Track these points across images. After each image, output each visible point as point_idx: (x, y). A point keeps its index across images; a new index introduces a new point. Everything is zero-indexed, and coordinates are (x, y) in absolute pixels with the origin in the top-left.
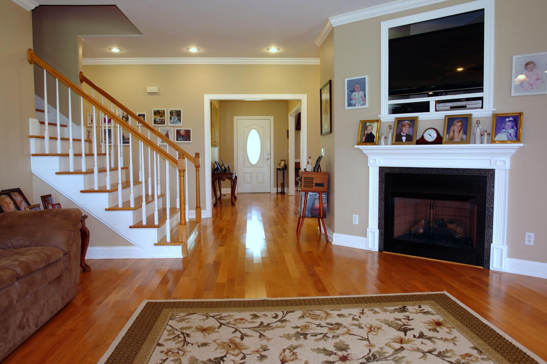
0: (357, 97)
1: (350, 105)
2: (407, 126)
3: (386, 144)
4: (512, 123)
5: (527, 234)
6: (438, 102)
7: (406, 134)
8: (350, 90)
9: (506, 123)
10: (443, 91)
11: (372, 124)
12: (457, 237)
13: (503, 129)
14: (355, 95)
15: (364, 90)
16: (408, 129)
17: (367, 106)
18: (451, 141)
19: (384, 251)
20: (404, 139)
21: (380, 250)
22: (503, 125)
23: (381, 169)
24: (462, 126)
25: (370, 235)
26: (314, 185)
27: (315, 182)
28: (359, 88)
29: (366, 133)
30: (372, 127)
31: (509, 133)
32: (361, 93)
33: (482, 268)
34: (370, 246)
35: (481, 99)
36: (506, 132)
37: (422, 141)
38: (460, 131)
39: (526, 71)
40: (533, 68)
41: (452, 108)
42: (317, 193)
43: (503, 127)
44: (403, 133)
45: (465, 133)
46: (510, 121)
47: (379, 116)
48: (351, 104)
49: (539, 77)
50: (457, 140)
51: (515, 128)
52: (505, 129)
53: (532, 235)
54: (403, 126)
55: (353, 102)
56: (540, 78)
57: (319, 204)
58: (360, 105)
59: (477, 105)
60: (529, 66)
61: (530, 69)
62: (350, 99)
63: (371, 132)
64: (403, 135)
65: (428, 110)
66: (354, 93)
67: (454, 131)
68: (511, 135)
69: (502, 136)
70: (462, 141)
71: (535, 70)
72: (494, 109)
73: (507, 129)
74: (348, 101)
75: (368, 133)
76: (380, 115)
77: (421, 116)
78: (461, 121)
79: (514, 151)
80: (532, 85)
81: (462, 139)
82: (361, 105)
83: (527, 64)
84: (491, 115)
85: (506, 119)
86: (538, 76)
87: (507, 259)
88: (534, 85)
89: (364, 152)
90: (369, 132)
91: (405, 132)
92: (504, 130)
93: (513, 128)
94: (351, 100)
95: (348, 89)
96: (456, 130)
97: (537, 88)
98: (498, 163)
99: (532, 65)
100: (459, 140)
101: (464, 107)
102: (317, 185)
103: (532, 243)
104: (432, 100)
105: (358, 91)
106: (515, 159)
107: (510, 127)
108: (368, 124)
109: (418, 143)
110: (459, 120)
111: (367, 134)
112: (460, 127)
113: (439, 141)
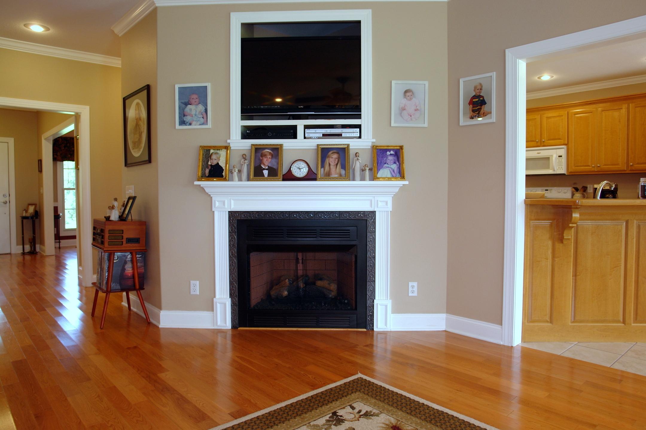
0: (193, 113)
1: (182, 123)
2: (269, 156)
3: (240, 180)
4: (394, 157)
5: (411, 284)
6: (306, 127)
7: (268, 167)
8: (183, 101)
9: (387, 157)
10: (313, 113)
11: (218, 152)
12: (330, 296)
13: (385, 163)
14: (191, 110)
15: (205, 105)
16: (270, 160)
17: (209, 125)
18: (328, 176)
20: (266, 172)
21: (234, 327)
22: (385, 159)
23: (232, 214)
24: (339, 158)
25: (218, 308)
26: (124, 241)
27: (125, 236)
28: (197, 100)
29: (209, 163)
30: (218, 156)
31: (392, 169)
32: (201, 108)
33: (365, 330)
34: (219, 323)
35: (359, 126)
36: (388, 167)
37: (289, 177)
38: (337, 164)
39: (405, 99)
40: (412, 96)
41: (325, 136)
42: (129, 253)
43: (384, 162)
44: (264, 165)
45: (344, 167)
46: (391, 154)
47: (228, 141)
48: (184, 121)
49: (417, 108)
50: (334, 175)
51: (398, 163)
52: (388, 164)
53: (415, 284)
54: (263, 155)
55: (187, 119)
56: (419, 109)
57: (131, 269)
58: (199, 123)
59: (354, 134)
60: (408, 94)
61: (408, 98)
62: (183, 114)
63: (218, 163)
64: (264, 167)
65: (295, 137)
66: (189, 106)
67: (330, 164)
68: (394, 171)
69: (384, 172)
70: (341, 178)
71: (414, 99)
72: (374, 140)
73: (389, 164)
74: (180, 117)
75: (213, 164)
76: (230, 139)
77: (287, 144)
78: (338, 153)
79: (397, 190)
80: (411, 116)
81: (341, 175)
82: (200, 125)
83: (406, 92)
84: (370, 147)
85: (386, 152)
86: (417, 106)
87: (393, 316)
88: (413, 116)
89: (207, 190)
90: (215, 163)
91: (266, 164)
92: (386, 165)
93: (395, 163)
94: (184, 116)
95: (179, 99)
96: (332, 164)
97: (416, 119)
98: (380, 204)
99: (411, 93)
100: (336, 176)
101: (339, 135)
102: (129, 240)
103: (415, 294)
104: (300, 124)
105: (196, 103)
106: (397, 198)
107: (392, 161)
108: (212, 151)
109: (284, 179)
110: (335, 151)
111: (211, 165)
112: (337, 160)
113: (311, 176)
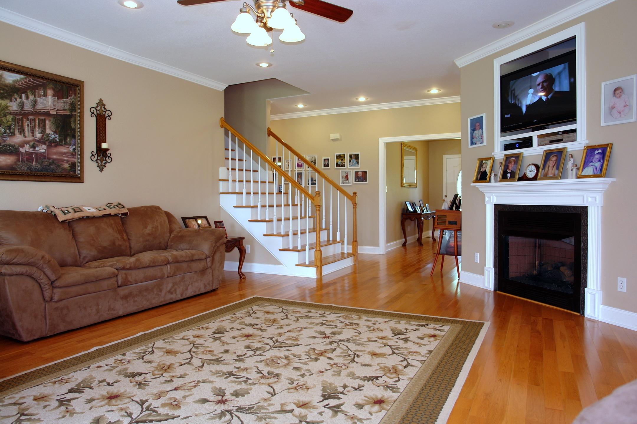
0: (477, 136)
1: (472, 143)
2: (513, 163)
3: (496, 181)
4: (600, 156)
5: (620, 279)
6: (539, 137)
7: (511, 171)
8: (472, 129)
9: (594, 156)
10: (543, 124)
11: (487, 162)
12: (565, 280)
13: (591, 162)
14: (476, 134)
15: (482, 129)
16: (513, 165)
17: (485, 143)
18: (545, 177)
19: (498, 291)
20: (509, 175)
21: (495, 290)
22: (592, 158)
23: (496, 207)
24: (556, 160)
25: (486, 273)
26: (447, 223)
27: (448, 219)
28: (479, 127)
29: (481, 171)
30: (486, 165)
31: (595, 166)
32: (480, 131)
33: (578, 314)
34: (486, 285)
35: (574, 131)
36: (593, 165)
37: (524, 178)
38: (554, 166)
39: (615, 98)
40: (621, 94)
41: (552, 142)
42: (453, 231)
43: (591, 161)
44: (509, 169)
46: (598, 153)
47: (493, 154)
48: (473, 142)
49: (626, 104)
50: (550, 175)
51: (602, 161)
52: (593, 162)
53: (625, 280)
54: (510, 162)
55: (474, 140)
56: (628, 105)
57: (454, 242)
58: (480, 143)
59: (571, 138)
60: (617, 92)
61: (618, 95)
62: (472, 138)
63: (485, 170)
64: (508, 171)
65: (531, 145)
66: (475, 131)
67: (549, 166)
68: (596, 169)
69: (589, 171)
70: (555, 177)
71: (623, 96)
72: (587, 142)
73: (594, 162)
74: (471, 140)
75: (483, 171)
76: (494, 152)
77: (525, 151)
78: (556, 156)
80: (620, 113)
81: (554, 175)
82: (480, 144)
83: (615, 90)
84: (583, 148)
85: (595, 151)
86: (626, 102)
87: (601, 306)
88: (622, 113)
89: (480, 189)
90: (484, 170)
91: (510, 169)
92: (591, 164)
93: (599, 161)
94: (473, 138)
95: (471, 127)
96: (551, 166)
97: (625, 115)
98: (590, 199)
99: (620, 91)
100: (551, 176)
101: (560, 141)
102: (450, 222)
103: (625, 290)
104: (534, 135)
105: (478, 129)
107: (597, 160)
108: (484, 162)
109: (520, 179)
110: (555, 154)
111: (482, 172)
112: (555, 162)
113: (537, 177)
